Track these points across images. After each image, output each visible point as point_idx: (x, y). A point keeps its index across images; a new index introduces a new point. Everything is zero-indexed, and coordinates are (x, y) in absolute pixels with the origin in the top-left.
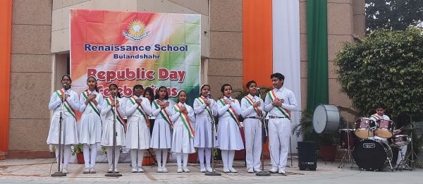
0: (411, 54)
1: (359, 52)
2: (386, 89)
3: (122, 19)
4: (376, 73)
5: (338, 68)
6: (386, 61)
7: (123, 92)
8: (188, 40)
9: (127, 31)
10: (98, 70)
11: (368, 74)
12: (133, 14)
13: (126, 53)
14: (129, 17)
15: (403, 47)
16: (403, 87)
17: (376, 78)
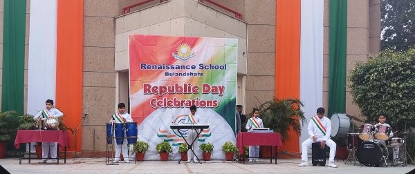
0: (409, 72)
1: (368, 69)
2: (387, 101)
3: (172, 42)
4: (380, 87)
5: (351, 83)
6: (388, 77)
7: (173, 104)
8: (227, 60)
9: (176, 53)
10: (153, 85)
11: (373, 88)
12: (181, 38)
13: (175, 71)
14: (177, 41)
15: (403, 65)
16: (401, 99)
17: (380, 92)
